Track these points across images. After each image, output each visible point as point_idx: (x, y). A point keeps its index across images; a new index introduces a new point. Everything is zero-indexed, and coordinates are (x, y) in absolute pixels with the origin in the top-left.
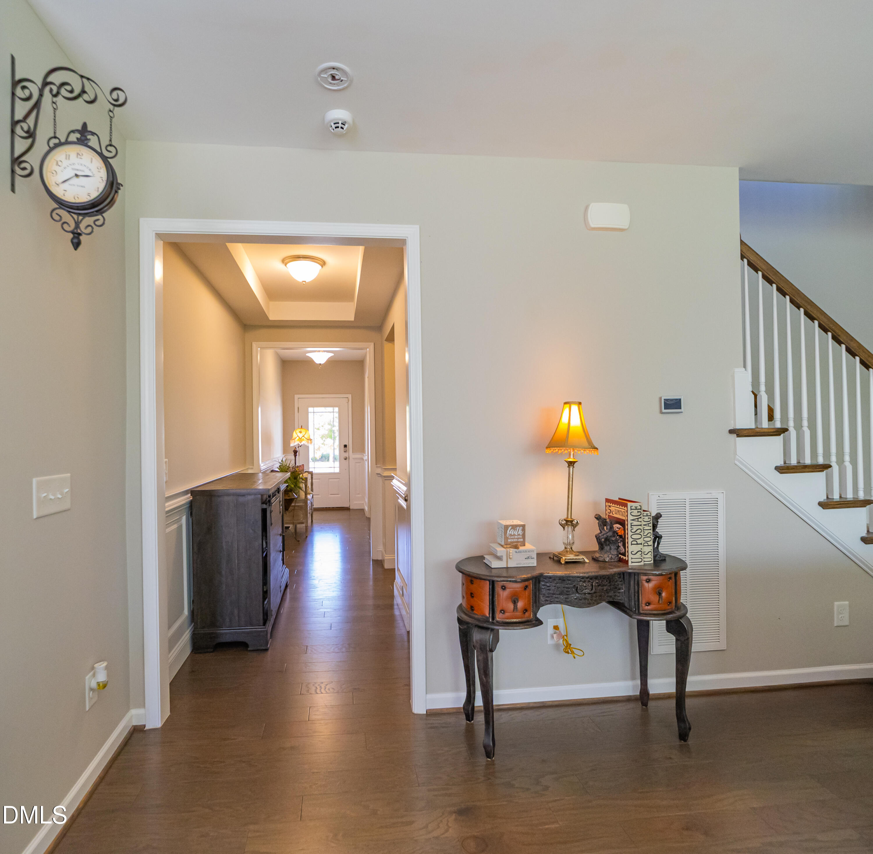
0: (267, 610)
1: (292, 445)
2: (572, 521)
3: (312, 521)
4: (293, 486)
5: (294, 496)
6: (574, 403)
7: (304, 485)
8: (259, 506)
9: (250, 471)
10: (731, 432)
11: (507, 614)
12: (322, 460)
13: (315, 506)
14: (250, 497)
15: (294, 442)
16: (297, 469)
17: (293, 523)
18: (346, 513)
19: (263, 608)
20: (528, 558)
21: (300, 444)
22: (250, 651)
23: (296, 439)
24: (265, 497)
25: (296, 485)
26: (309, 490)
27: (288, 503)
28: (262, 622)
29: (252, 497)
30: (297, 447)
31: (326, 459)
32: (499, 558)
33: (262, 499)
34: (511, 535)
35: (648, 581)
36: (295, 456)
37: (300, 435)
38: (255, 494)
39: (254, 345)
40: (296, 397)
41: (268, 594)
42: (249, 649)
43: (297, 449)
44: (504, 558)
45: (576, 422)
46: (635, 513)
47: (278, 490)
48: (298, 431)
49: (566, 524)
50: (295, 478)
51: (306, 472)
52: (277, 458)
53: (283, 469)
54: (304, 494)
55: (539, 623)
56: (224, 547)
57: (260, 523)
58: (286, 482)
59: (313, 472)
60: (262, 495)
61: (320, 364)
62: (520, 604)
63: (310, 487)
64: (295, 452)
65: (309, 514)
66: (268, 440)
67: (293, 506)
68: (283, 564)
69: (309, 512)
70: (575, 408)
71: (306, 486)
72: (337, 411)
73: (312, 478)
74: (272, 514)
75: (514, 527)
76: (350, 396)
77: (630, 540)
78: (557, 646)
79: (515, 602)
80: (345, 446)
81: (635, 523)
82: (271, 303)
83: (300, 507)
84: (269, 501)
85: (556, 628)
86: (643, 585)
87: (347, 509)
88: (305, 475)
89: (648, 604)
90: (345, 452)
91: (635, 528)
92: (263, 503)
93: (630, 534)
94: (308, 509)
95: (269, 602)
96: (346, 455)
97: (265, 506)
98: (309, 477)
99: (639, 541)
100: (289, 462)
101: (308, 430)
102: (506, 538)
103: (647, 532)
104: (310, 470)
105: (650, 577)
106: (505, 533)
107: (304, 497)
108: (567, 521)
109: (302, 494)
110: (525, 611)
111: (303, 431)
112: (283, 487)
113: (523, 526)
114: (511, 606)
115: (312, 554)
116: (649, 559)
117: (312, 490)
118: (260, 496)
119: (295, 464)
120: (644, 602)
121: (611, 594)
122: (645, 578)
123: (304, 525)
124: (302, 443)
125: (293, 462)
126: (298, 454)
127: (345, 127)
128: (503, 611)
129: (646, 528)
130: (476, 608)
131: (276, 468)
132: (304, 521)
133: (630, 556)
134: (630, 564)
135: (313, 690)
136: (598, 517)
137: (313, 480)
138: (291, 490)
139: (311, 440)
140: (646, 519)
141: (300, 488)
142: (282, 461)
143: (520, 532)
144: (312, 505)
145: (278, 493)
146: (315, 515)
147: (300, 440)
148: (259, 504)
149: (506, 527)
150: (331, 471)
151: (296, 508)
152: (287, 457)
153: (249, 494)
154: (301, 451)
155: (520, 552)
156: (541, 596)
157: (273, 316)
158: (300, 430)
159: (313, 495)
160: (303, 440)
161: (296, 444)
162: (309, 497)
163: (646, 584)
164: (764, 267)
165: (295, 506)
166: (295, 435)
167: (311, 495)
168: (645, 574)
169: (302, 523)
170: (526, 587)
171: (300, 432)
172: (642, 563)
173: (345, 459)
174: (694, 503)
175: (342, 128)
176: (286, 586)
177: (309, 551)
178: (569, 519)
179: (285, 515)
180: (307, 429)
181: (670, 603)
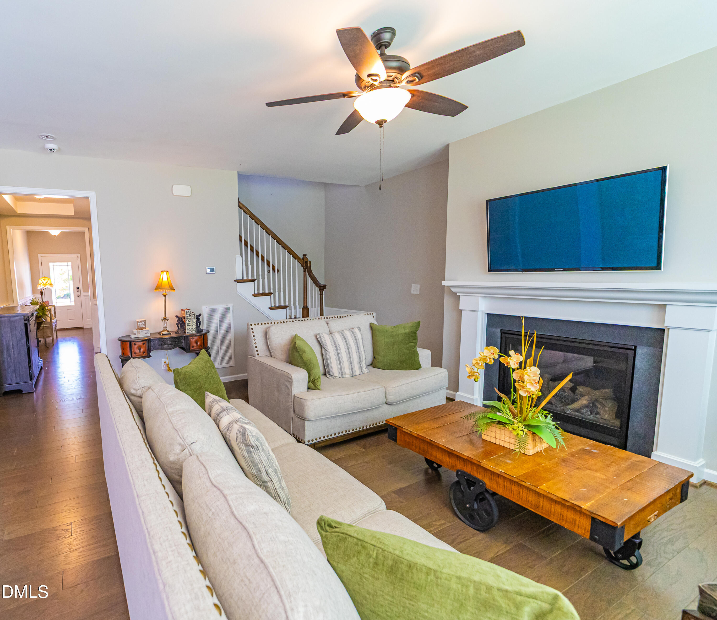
0: (32, 375)
1: (38, 288)
2: (166, 319)
3: (57, 336)
4: (41, 314)
5: (42, 320)
6: (165, 271)
7: (49, 313)
8: (22, 323)
9: (11, 306)
10: (235, 281)
11: (137, 354)
12: (65, 297)
13: (58, 327)
14: (17, 318)
15: (40, 286)
16: (43, 304)
17: (43, 337)
18: (81, 330)
19: (30, 374)
20: (147, 333)
21: (45, 288)
22: (24, 394)
23: (41, 285)
24: (26, 318)
25: (44, 313)
26: (53, 317)
27: (39, 325)
28: (29, 379)
29: (19, 317)
30: (42, 289)
31: (68, 296)
32: (135, 334)
33: (24, 318)
34: (140, 325)
35: (193, 339)
36: (42, 295)
37: (45, 282)
38: (20, 316)
39: (8, 227)
40: (39, 255)
41: (32, 367)
42: (23, 393)
43: (43, 291)
44: (137, 334)
45: (165, 279)
46: (188, 313)
47: (33, 314)
48: (42, 279)
49: (164, 320)
50: (43, 309)
51: (50, 305)
52: (28, 297)
53: (33, 303)
54: (49, 319)
55: (150, 356)
56: (5, 344)
57: (24, 330)
58: (36, 311)
59: (56, 305)
60: (24, 316)
61: (55, 236)
62: (142, 350)
63: (54, 315)
64: (42, 293)
65: (54, 331)
66: (22, 286)
67: (42, 327)
68: (39, 356)
69: (53, 330)
70: (165, 273)
71: (51, 314)
72: (71, 265)
73: (55, 309)
74: (31, 326)
75: (141, 322)
76: (79, 255)
77: (186, 324)
78: (165, 370)
79: (140, 350)
80: (78, 288)
81: (188, 317)
82: (18, 203)
83: (48, 327)
84: (28, 319)
85: (165, 362)
86: (191, 340)
87: (82, 328)
88: (49, 307)
89: (193, 347)
90: (78, 291)
91: (188, 319)
92: (25, 320)
93: (186, 322)
94: (53, 328)
95: (33, 371)
96: (79, 293)
97: (26, 322)
98: (53, 309)
99: (190, 324)
100: (37, 300)
101: (50, 279)
102: (138, 326)
103: (193, 321)
104: (54, 304)
105: (194, 337)
106: (137, 324)
107: (50, 321)
108: (164, 318)
109: (48, 319)
110: (144, 352)
111: (46, 279)
112: (35, 313)
113: (145, 321)
114: (138, 351)
115: (58, 353)
116: (195, 331)
117: (55, 317)
118: (23, 317)
119: (42, 300)
120: (191, 346)
121: (179, 344)
122: (191, 337)
123: (51, 338)
124: (46, 287)
125: (40, 299)
126: (43, 294)
127: (55, 151)
128: (135, 353)
129: (193, 319)
130: (125, 354)
131: (28, 303)
132: (51, 335)
133: (187, 330)
134: (187, 333)
135: (59, 401)
136: (177, 316)
137: (56, 311)
138: (40, 317)
139: (52, 285)
140: (193, 316)
141: (47, 315)
142: (33, 299)
143: (144, 324)
144: (56, 326)
145: (33, 316)
146: (59, 333)
147: (45, 285)
148: (23, 321)
149: (138, 322)
150: (69, 304)
151: (44, 328)
152: (35, 296)
153: (17, 316)
154: (45, 292)
155: (143, 331)
156: (151, 347)
157: (19, 211)
158: (44, 278)
159: (56, 320)
160: (47, 285)
161: (41, 287)
162: (53, 321)
163: (192, 340)
164: (249, 213)
165: (44, 327)
166: (40, 282)
167: (55, 320)
168: (191, 336)
169: (50, 337)
170: (144, 344)
171: (44, 280)
172: (192, 333)
173: (78, 296)
174: (221, 310)
175: (53, 151)
176: (42, 368)
177: (56, 352)
178: (165, 317)
179: (38, 332)
180: (49, 277)
181: (201, 346)
